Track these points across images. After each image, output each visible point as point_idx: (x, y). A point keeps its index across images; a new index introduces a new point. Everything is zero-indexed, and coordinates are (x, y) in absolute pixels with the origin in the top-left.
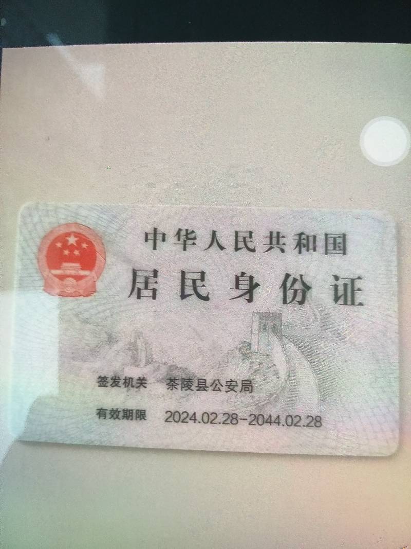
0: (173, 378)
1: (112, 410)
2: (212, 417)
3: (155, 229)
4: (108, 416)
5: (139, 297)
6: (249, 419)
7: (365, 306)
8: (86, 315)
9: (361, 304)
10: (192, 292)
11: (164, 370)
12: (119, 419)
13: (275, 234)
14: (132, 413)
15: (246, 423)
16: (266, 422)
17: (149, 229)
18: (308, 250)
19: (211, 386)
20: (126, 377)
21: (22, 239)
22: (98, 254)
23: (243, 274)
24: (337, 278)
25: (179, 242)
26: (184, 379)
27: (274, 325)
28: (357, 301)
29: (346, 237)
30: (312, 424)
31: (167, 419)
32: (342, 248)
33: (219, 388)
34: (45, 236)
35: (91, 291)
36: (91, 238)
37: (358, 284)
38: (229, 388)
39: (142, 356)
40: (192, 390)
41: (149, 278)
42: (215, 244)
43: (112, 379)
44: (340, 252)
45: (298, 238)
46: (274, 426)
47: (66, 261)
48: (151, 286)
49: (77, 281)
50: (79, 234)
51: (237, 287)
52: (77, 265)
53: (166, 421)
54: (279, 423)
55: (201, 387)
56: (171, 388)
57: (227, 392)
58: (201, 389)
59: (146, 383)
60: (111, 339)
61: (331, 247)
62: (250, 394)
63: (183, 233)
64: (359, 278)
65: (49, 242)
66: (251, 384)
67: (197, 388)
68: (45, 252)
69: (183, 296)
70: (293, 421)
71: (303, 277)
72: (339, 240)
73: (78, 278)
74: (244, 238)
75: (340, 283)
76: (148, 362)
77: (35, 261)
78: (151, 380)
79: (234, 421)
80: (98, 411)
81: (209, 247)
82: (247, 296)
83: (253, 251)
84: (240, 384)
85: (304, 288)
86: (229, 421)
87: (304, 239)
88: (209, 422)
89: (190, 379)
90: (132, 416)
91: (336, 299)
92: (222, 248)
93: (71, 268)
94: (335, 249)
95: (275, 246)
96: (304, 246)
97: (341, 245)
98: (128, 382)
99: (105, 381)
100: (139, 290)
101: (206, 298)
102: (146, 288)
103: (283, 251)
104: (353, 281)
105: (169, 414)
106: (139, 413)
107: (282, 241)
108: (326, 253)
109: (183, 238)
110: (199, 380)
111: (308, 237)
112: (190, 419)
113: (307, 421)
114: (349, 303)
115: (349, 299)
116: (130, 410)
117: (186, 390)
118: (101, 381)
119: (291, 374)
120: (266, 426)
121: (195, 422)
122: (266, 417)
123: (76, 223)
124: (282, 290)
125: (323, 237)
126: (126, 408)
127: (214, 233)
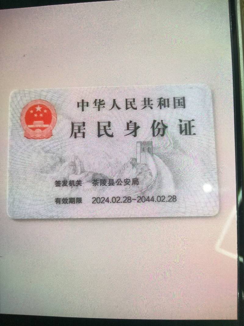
0: (95, 180)
1: (64, 199)
2: (117, 199)
3: (83, 100)
4: (61, 202)
5: (76, 137)
6: (137, 199)
7: (196, 135)
8: (48, 148)
9: (194, 134)
10: (104, 133)
11: (90, 176)
12: (67, 203)
13: (147, 99)
14: (74, 200)
15: (136, 201)
16: (147, 200)
17: (80, 101)
18: (165, 107)
19: (116, 182)
20: (70, 180)
21: (12, 110)
23: (131, 122)
24: (181, 121)
25: (96, 107)
26: (102, 180)
27: (149, 148)
28: (192, 133)
29: (185, 99)
30: (172, 200)
31: (93, 202)
32: (183, 105)
33: (120, 183)
34: (24, 107)
35: (50, 135)
36: (49, 107)
37: (192, 123)
38: (126, 183)
39: (79, 168)
40: (106, 185)
41: (80, 127)
42: (115, 107)
43: (63, 182)
44: (182, 107)
45: (159, 101)
46: (151, 202)
47: (36, 120)
48: (82, 131)
49: (42, 130)
50: (42, 105)
51: (128, 129)
52: (42, 122)
54: (153, 200)
55: (111, 184)
56: (95, 185)
57: (125, 185)
59: (81, 183)
60: (62, 161)
61: (177, 104)
62: (137, 186)
63: (98, 101)
64: (193, 120)
65: (26, 110)
66: (137, 180)
67: (109, 184)
68: (24, 116)
69: (99, 135)
70: (161, 199)
71: (163, 121)
72: (181, 101)
73: (43, 129)
74: (131, 102)
75: (183, 123)
76: (82, 172)
77: (19, 121)
78: (84, 181)
79: (129, 201)
80: (56, 200)
81: (112, 109)
82: (133, 134)
83: (136, 109)
84: (131, 181)
85: (164, 127)
86: (126, 201)
87: (162, 101)
88: (116, 202)
89: (104, 180)
90: (74, 201)
91: (181, 132)
92: (119, 108)
93: (39, 124)
94: (179, 105)
95: (147, 106)
96: (163, 105)
97: (183, 103)
98: (72, 183)
99: (59, 183)
100: (75, 133)
101: (112, 136)
102: (79, 132)
103: (151, 108)
104: (189, 122)
105: (94, 199)
106: (78, 200)
107: (151, 103)
108: (175, 108)
109: (98, 104)
110: (109, 180)
111: (164, 100)
112: (106, 201)
113: (169, 199)
114: (188, 134)
115: (188, 131)
116: (73, 198)
117: (103, 186)
118: (57, 184)
119: (159, 174)
120: (147, 202)
121: (108, 203)
122: (146, 198)
123: (40, 99)
124: (152, 129)
125: (172, 99)
126: (71, 197)
127: (114, 100)
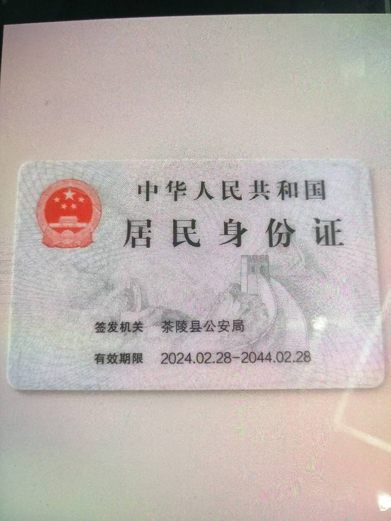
0: (167, 321)
1: (110, 355)
2: (206, 357)
3: (148, 183)
4: (106, 361)
5: (134, 245)
6: (242, 357)
7: (345, 246)
8: (84, 265)
9: (341, 244)
10: (185, 240)
11: (159, 313)
12: (117, 363)
13: (259, 183)
14: (129, 357)
15: (239, 361)
16: (258, 359)
17: (143, 183)
18: (290, 196)
19: (205, 327)
20: (122, 322)
21: (21, 195)
22: (94, 207)
23: (231, 221)
24: (318, 221)
25: (170, 193)
26: (179, 322)
27: (262, 267)
28: (337, 242)
29: (325, 183)
30: (302, 359)
31: (163, 361)
32: (321, 194)
33: (212, 328)
34: (44, 192)
35: (88, 242)
36: (88, 193)
37: (337, 226)
38: (221, 328)
39: (138, 301)
40: (187, 332)
41: (142, 228)
42: (204, 194)
43: (109, 325)
44: (319, 197)
45: (280, 186)
46: (266, 363)
48: (144, 235)
49: (74, 233)
50: (77, 189)
51: (226, 233)
52: (75, 218)
53: (162, 363)
54: (270, 360)
55: (195, 329)
56: (166, 331)
57: (219, 332)
58: (195, 330)
59: (142, 327)
60: (108, 287)
61: (311, 193)
62: (242, 333)
63: (174, 185)
64: (338, 220)
65: (47, 198)
66: (242, 323)
67: (192, 330)
68: (43, 207)
69: (176, 243)
70: (284, 357)
71: (287, 221)
72: (318, 186)
73: (75, 230)
74: (231, 188)
75: (322, 225)
76: (144, 307)
77: (34, 216)
78: (146, 323)
79: (227, 360)
80: (96, 357)
81: (198, 198)
82: (236, 241)
83: (240, 199)
84: (231, 323)
85: (288, 231)
86: (222, 360)
87: (286, 186)
88: (204, 362)
89: (184, 322)
90: (129, 360)
91: (319, 240)
92: (210, 197)
93: (69, 221)
94: (315, 194)
95: (259, 194)
96: (287, 193)
97: (321, 191)
98: (125, 327)
99: (102, 327)
100: (134, 239)
101: (197, 245)
102: (141, 237)
103: (267, 198)
104: (333, 223)
105: (165, 356)
106: (136, 357)
107: (266, 189)
108: (307, 198)
109: (173, 190)
110: (193, 321)
111: (290, 184)
112: (186, 360)
113: (298, 357)
114: (330, 243)
115: (330, 239)
116: (127, 354)
117: (180, 332)
118: (98, 327)
119: (279, 312)
120: (259, 362)
121: (190, 363)
122: (258, 355)
123: (73, 179)
124: (268, 234)
125: (303, 184)
126: (122, 352)
127: (203, 184)
